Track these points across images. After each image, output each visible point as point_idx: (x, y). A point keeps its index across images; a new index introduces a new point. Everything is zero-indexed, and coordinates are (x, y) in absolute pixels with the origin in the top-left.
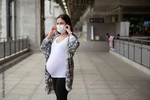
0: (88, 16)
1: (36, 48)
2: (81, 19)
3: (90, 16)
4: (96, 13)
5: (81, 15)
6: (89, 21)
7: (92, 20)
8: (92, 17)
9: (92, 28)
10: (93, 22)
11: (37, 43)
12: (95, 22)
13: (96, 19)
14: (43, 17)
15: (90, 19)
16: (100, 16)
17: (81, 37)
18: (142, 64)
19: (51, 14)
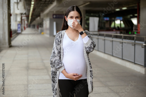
0: (50, 12)
1: (3, 44)
2: (42, 15)
3: (53, 12)
4: (59, 9)
5: (43, 11)
6: (52, 17)
7: (55, 16)
8: (55, 12)
9: (55, 23)
10: (56, 18)
11: (5, 39)
12: (58, 18)
13: (59, 15)
14: (9, 12)
15: (53, 15)
16: (63, 12)
17: (42, 33)
18: (123, 59)
19: (18, 9)
